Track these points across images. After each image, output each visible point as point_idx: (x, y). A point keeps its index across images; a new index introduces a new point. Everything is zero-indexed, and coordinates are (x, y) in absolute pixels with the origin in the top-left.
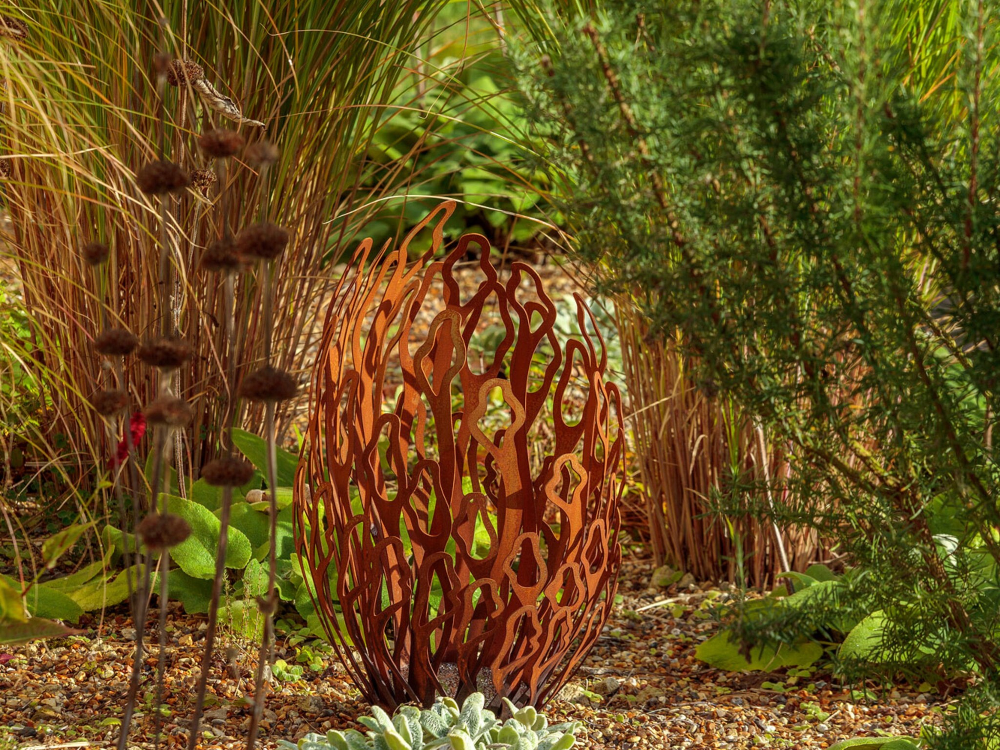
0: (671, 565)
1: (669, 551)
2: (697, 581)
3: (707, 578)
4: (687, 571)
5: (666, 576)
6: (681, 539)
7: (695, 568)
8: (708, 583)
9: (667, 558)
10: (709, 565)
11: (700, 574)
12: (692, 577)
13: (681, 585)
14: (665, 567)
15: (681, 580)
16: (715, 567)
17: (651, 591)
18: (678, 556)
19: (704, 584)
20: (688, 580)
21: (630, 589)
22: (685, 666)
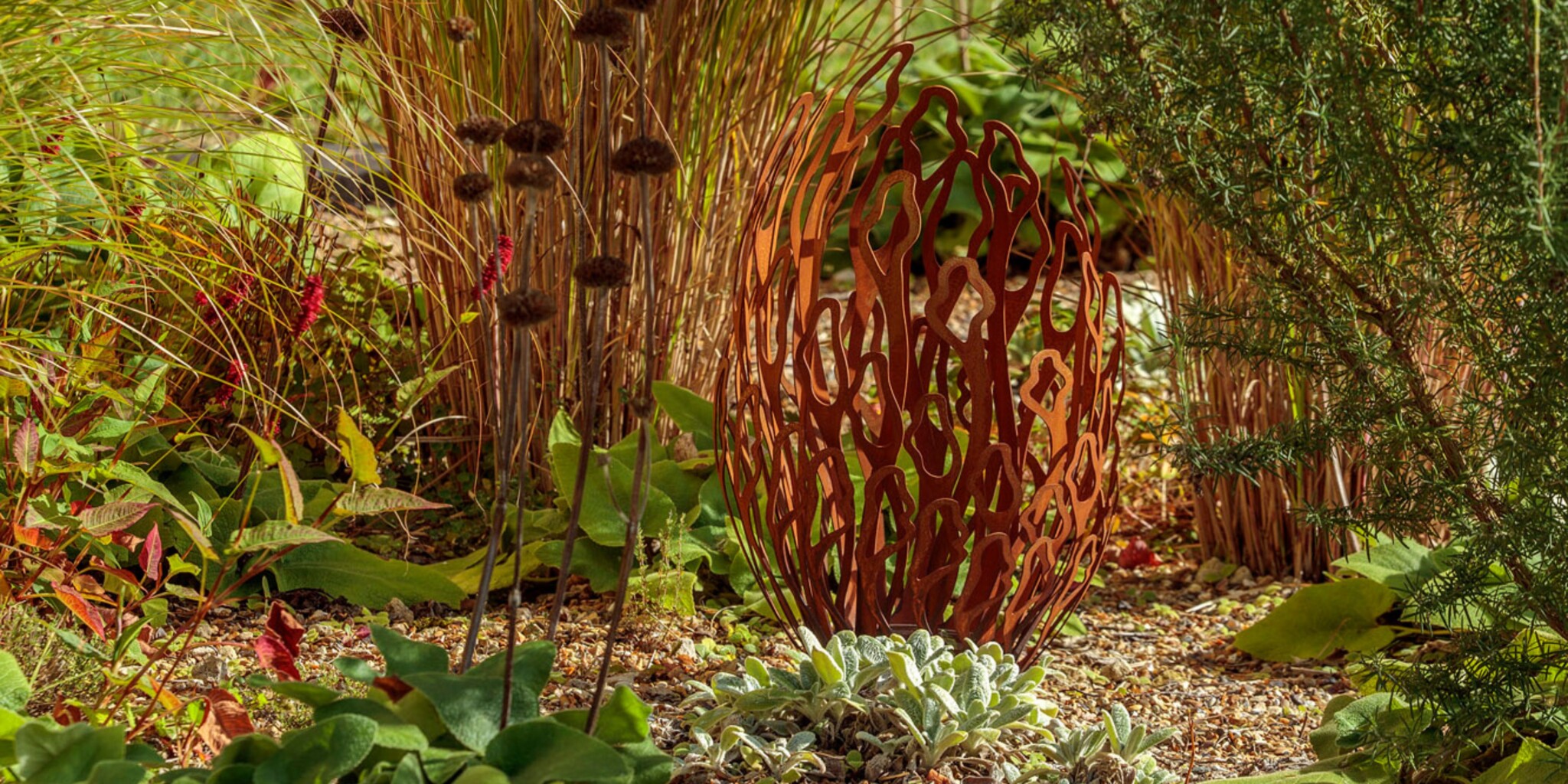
0: (1222, 559)
1: (1219, 539)
2: (1255, 575)
3: (1267, 572)
4: (1242, 564)
5: (1215, 571)
6: (1235, 523)
7: (1252, 561)
8: (1269, 577)
9: (1217, 548)
10: (1270, 556)
11: (1257, 567)
12: (1247, 571)
13: (1234, 580)
14: (1214, 559)
15: (1233, 575)
16: (1277, 557)
17: (1194, 587)
18: (1230, 545)
19: (1262, 580)
20: (1243, 574)
21: (1168, 589)
22: (1221, 656)
